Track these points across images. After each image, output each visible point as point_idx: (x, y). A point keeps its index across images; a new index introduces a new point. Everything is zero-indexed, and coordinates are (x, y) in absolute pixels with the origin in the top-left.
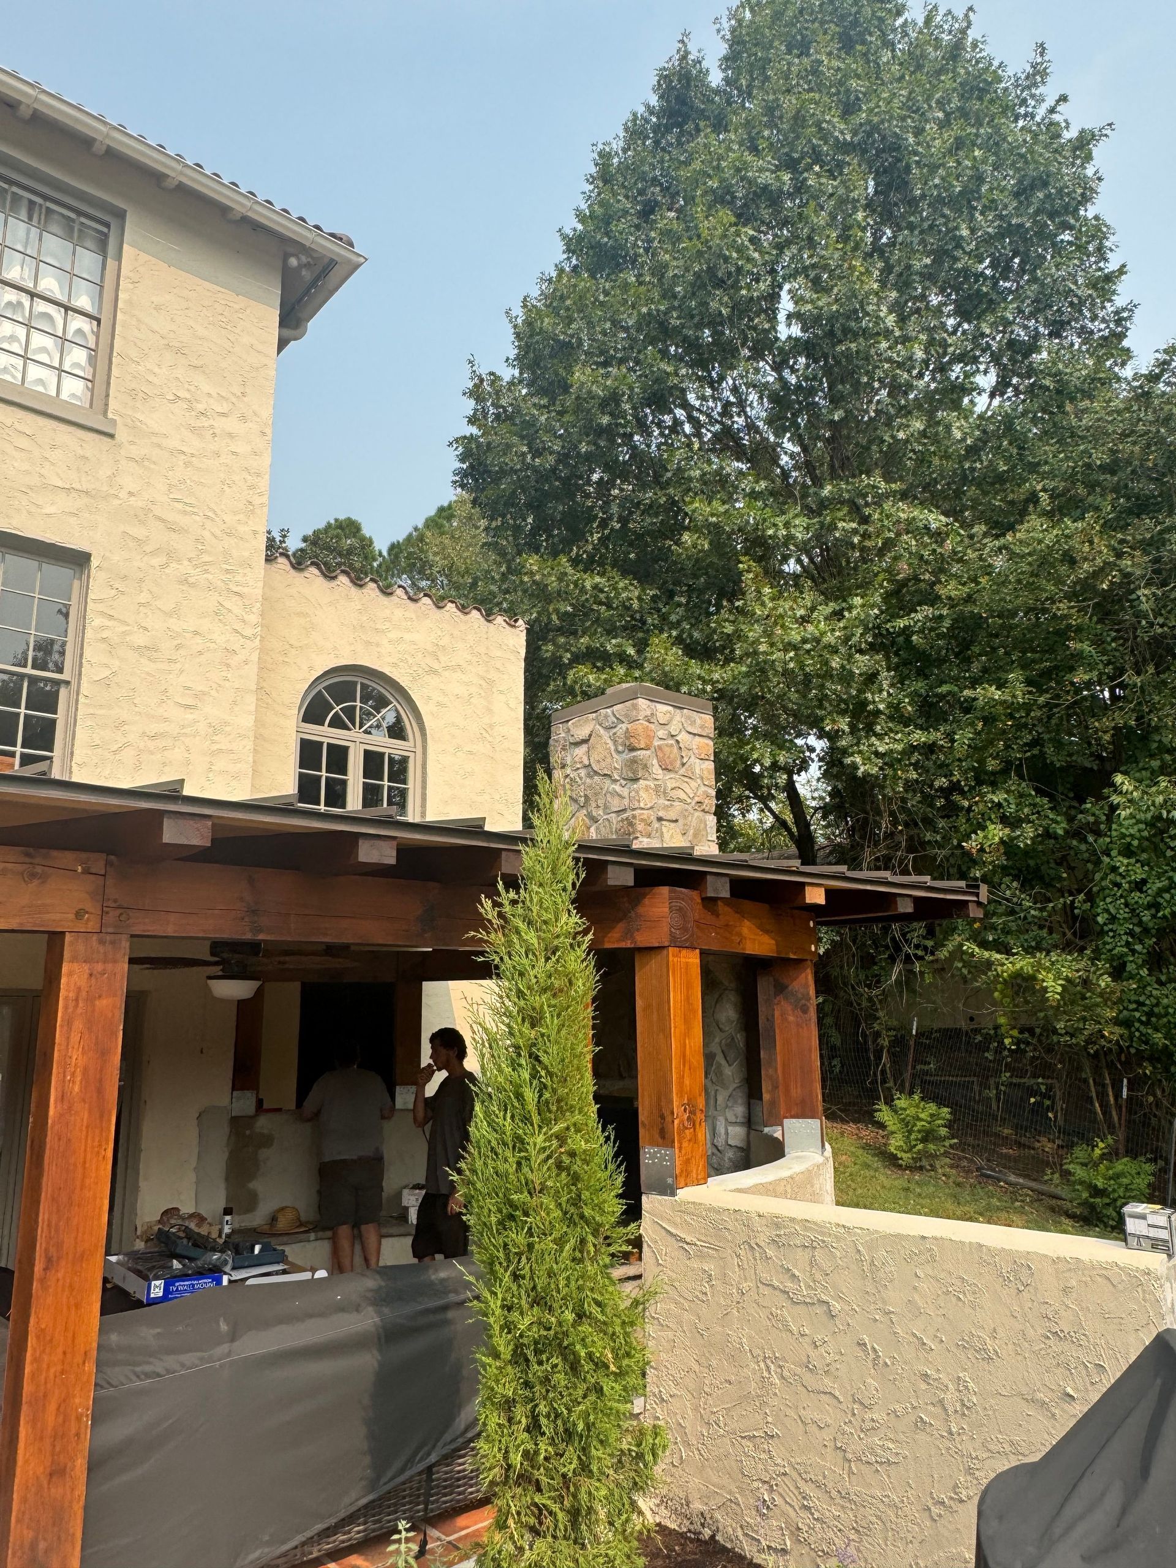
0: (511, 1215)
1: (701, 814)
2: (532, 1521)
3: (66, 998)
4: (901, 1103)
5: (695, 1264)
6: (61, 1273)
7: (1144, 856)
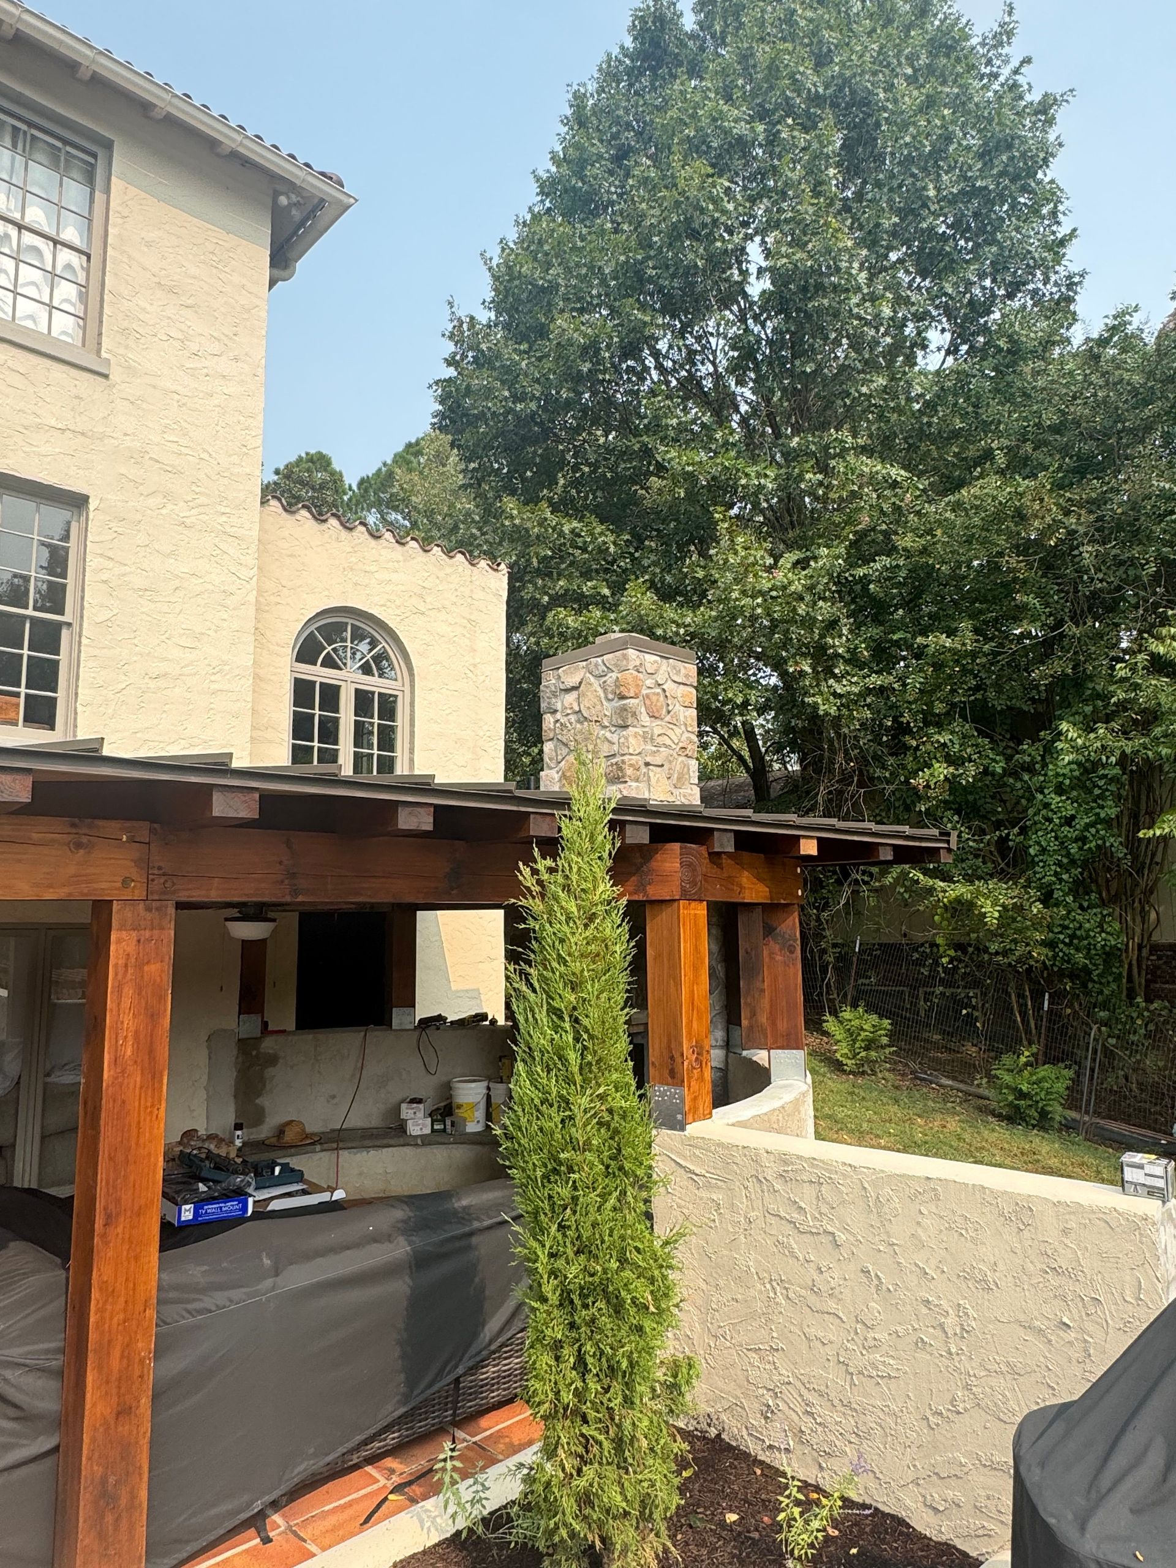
0: (556, 1170)
1: (684, 759)
2: (580, 1450)
3: (116, 965)
4: (847, 1014)
5: (703, 1193)
6: (120, 1229)
7: (1075, 793)
